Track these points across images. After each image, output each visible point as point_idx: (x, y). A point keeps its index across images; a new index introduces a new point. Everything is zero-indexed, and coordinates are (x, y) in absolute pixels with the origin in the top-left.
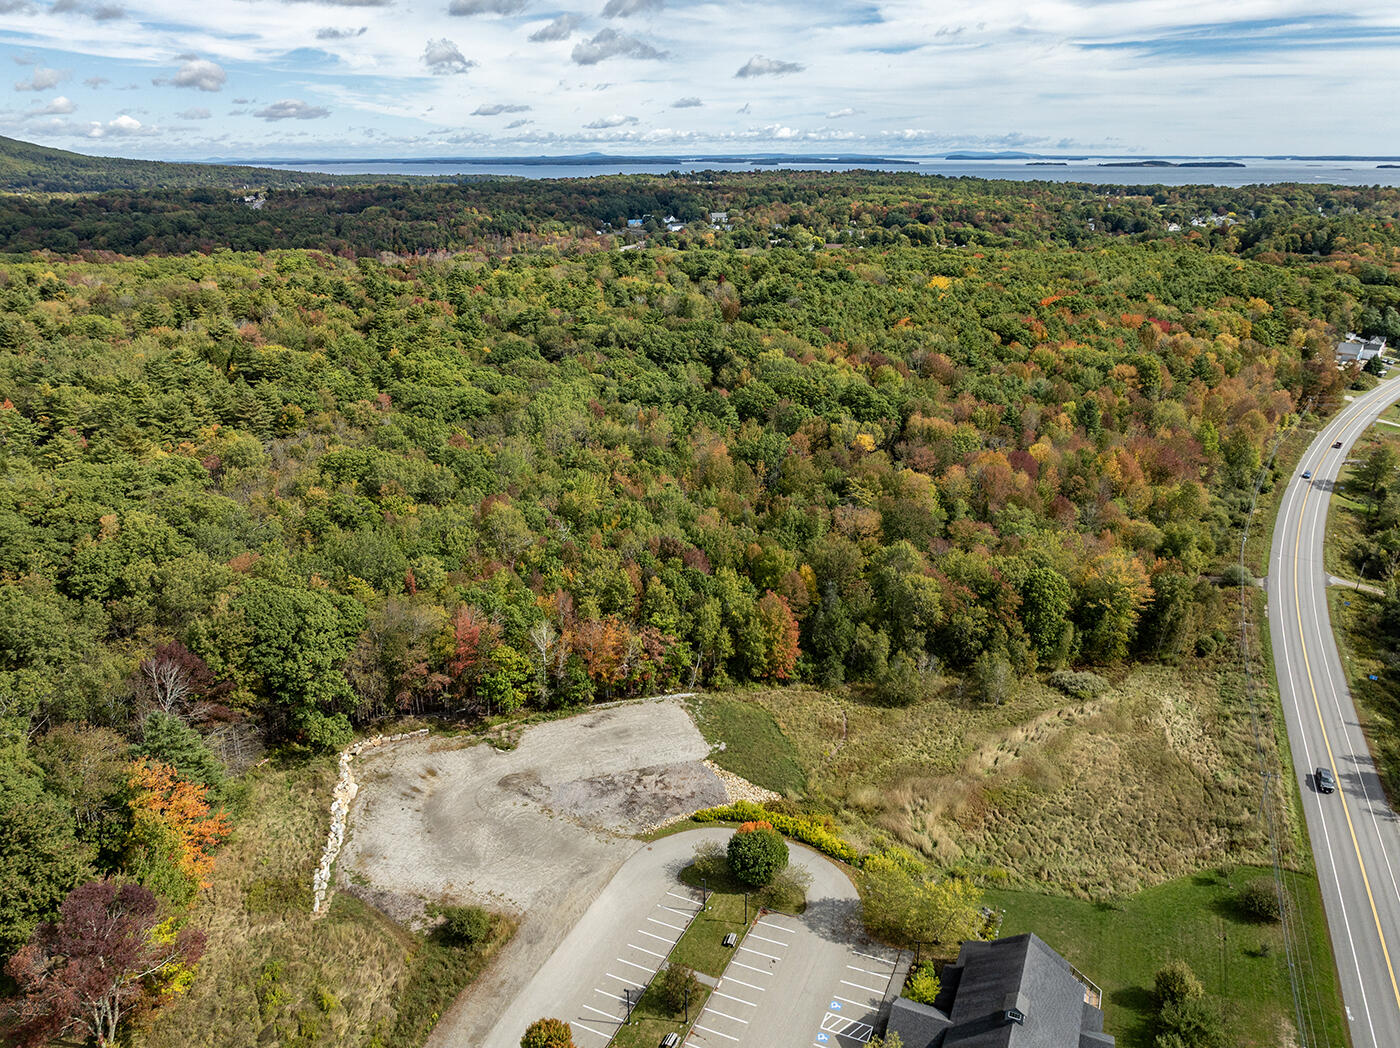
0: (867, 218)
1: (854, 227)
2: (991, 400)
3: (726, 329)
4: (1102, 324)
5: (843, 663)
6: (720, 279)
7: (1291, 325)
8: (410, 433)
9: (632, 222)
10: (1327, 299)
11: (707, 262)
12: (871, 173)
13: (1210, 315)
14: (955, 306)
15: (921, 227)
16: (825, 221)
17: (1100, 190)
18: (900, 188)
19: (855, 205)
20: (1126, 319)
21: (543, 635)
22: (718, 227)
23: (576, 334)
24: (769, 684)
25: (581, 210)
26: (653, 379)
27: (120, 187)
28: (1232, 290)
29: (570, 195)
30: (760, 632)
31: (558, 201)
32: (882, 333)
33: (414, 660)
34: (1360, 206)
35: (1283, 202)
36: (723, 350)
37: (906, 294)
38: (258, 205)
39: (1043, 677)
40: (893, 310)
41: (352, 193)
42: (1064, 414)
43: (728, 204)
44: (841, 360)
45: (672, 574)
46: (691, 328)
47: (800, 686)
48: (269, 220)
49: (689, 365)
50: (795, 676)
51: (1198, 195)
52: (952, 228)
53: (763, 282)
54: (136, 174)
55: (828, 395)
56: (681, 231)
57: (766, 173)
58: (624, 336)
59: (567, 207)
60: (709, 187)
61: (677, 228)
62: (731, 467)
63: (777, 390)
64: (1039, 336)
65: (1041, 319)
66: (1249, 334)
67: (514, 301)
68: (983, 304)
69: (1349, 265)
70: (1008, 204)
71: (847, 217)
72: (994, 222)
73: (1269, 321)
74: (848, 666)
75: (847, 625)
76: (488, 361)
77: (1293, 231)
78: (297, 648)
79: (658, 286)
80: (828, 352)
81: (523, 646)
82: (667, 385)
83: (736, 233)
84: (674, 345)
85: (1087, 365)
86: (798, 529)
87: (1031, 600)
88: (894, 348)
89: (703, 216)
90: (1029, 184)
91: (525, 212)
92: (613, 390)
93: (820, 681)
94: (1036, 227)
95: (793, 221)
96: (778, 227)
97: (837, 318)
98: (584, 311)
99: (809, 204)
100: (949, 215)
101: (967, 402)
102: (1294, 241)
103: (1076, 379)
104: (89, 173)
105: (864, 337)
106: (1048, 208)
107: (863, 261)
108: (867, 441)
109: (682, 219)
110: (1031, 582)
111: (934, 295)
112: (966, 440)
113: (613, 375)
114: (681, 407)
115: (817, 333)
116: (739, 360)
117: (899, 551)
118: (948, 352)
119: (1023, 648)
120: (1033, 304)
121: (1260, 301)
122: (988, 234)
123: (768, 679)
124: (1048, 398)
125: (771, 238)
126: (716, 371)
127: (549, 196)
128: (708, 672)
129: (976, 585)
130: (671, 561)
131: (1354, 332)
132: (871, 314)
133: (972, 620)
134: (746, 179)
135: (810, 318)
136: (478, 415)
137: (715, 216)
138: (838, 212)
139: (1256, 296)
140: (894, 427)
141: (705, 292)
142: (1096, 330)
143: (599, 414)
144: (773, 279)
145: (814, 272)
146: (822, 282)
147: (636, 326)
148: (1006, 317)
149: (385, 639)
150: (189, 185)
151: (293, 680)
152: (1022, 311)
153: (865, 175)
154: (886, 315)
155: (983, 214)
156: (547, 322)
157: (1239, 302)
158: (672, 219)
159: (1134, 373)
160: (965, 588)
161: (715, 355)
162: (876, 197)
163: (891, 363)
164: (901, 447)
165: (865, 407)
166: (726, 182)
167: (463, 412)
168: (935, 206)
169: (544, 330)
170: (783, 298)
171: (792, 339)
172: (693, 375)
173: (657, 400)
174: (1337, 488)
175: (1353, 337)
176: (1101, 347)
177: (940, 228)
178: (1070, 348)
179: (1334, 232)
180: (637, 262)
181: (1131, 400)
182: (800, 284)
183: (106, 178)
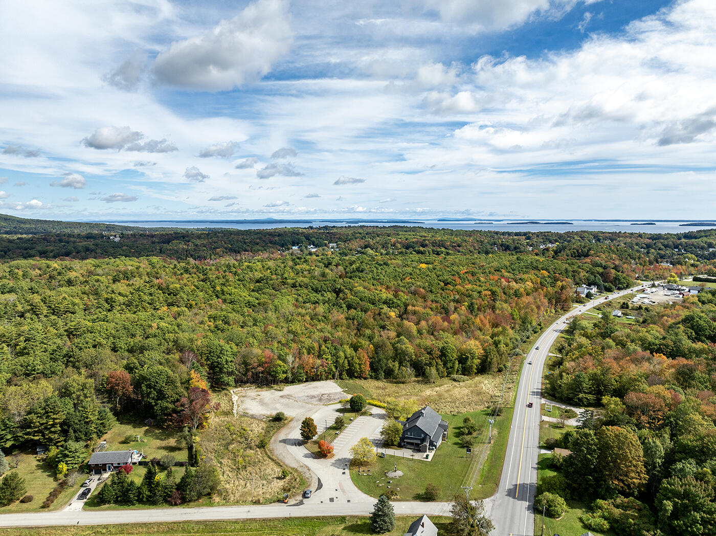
0: (399, 246)
1: (393, 249)
2: (437, 302)
3: (341, 280)
4: (482, 279)
5: (384, 372)
6: (337, 265)
7: (556, 280)
8: (233, 309)
9: (294, 247)
10: (573, 271)
11: (331, 260)
12: (401, 227)
13: (525, 276)
14: (427, 273)
15: (421, 248)
16: (380, 247)
17: (503, 234)
18: (414, 233)
19: (393, 240)
20: (492, 277)
21: (290, 359)
22: (333, 250)
23: (284, 283)
24: (360, 379)
25: (271, 242)
26: (315, 296)
27: (42, 233)
28: (535, 268)
29: (265, 236)
30: (357, 361)
31: (260, 239)
32: (400, 282)
33: (254, 362)
34: (612, 240)
35: (580, 238)
36: (340, 288)
37: (409, 270)
38: (117, 239)
39: (449, 378)
40: (404, 275)
41: (162, 235)
42: (463, 306)
43: (337, 240)
44: (384, 290)
45: (329, 346)
46: (328, 281)
47: (370, 380)
48: (127, 246)
49: (328, 293)
50: (368, 376)
51: (544, 235)
52: (435, 249)
53: (354, 266)
54: (49, 226)
55: (379, 301)
56: (316, 251)
57: (353, 227)
58: (302, 284)
59: (264, 241)
60: (328, 233)
61: (315, 250)
62: (346, 322)
63: (360, 299)
64: (458, 283)
65: (460, 277)
66: (539, 283)
67: (256, 273)
68: (438, 273)
69: (590, 261)
70: (460, 240)
71: (390, 245)
72: (453, 247)
73: (547, 279)
74: (385, 374)
75: (385, 361)
76: (253, 291)
77: (574, 249)
78: (221, 355)
79: (312, 268)
80: (379, 288)
81: (284, 361)
82: (321, 298)
83: (341, 251)
84: (322, 286)
85: (473, 291)
86: (369, 337)
87: (443, 353)
88: (404, 287)
89: (326, 245)
90: (472, 231)
91: (245, 243)
92: (300, 299)
93: (377, 378)
94: (472, 249)
95: (366, 247)
96: (359, 249)
97: (382, 277)
98: (286, 275)
99: (373, 240)
100: (434, 244)
101: (429, 303)
102: (574, 253)
103: (470, 296)
104: (26, 226)
105: (392, 283)
106: (477, 241)
107: (393, 259)
108: (393, 314)
109: (316, 246)
110: (443, 348)
111: (420, 270)
112: (427, 314)
113: (300, 295)
114: (326, 304)
115: (375, 282)
116: (347, 291)
117: (401, 339)
118: (423, 288)
119: (441, 367)
120: (458, 273)
121: (544, 271)
122: (450, 252)
123: (360, 377)
124: (457, 301)
125: (356, 254)
126: (338, 295)
127: (256, 236)
128: (341, 375)
129: (426, 349)
130: (328, 342)
131: (585, 284)
132: (395, 276)
133: (425, 358)
134: (344, 229)
135: (373, 277)
136: (254, 306)
137: (331, 245)
138: (386, 243)
139: (543, 270)
140: (402, 310)
141: (332, 270)
142: (480, 281)
143: (297, 307)
144: (358, 265)
145: (374, 263)
146: (377, 266)
147: (306, 280)
148: (446, 277)
149: (244, 356)
150: (76, 232)
151: (221, 364)
152: (453, 275)
153: (397, 228)
154: (401, 277)
155: (449, 243)
156: (271, 280)
157: (536, 272)
158: (312, 246)
159: (490, 294)
160: (422, 350)
161: (337, 290)
162: (403, 236)
163: (402, 291)
164: (405, 316)
165: (392, 304)
166: (335, 230)
167: (249, 305)
168: (428, 240)
169: (271, 282)
170: (362, 271)
171: (366, 284)
172: (330, 295)
173: (317, 302)
174: (562, 332)
175: (585, 286)
176: (480, 286)
177: (430, 249)
178: (469, 286)
179: (590, 249)
180: (303, 260)
181: (488, 302)
182: (368, 266)
183: (35, 228)
